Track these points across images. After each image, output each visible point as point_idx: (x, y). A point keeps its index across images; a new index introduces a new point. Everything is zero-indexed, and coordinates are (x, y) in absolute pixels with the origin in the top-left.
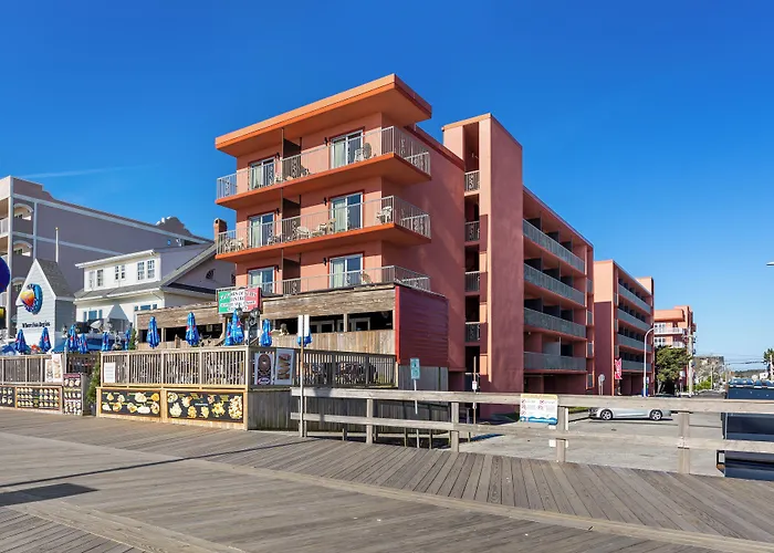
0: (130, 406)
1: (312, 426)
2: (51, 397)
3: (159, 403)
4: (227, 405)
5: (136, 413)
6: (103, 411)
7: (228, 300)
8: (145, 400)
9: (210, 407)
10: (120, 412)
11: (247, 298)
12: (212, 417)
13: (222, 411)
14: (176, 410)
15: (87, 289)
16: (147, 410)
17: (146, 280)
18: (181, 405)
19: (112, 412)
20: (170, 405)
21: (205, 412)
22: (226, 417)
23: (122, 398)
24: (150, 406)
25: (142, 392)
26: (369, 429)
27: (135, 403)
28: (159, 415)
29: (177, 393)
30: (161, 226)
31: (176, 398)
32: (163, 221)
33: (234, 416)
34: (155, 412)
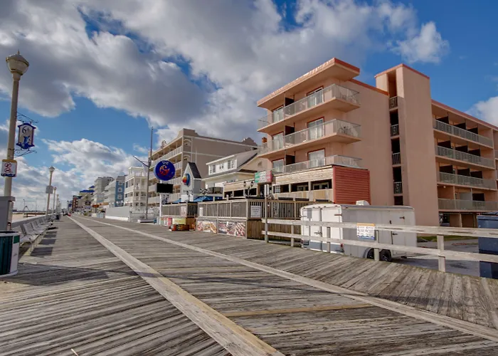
1: (271, 238)
7: (259, 177)
11: (267, 176)
15: (210, 174)
17: (231, 169)
26: (292, 240)
30: (244, 142)
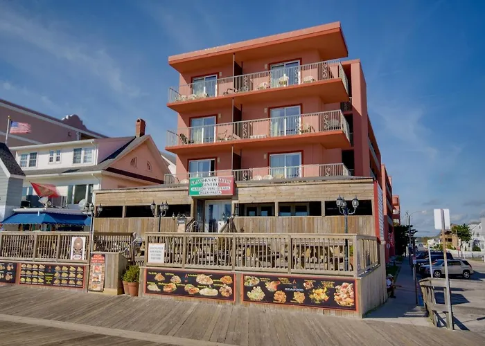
0: (188, 287)
2: (72, 275)
3: (232, 286)
4: (331, 293)
5: (197, 295)
6: (148, 291)
8: (211, 282)
9: (307, 293)
10: (173, 293)
12: (308, 302)
13: (324, 297)
14: (257, 294)
16: (215, 292)
18: (264, 289)
19: (162, 293)
20: (248, 289)
21: (299, 297)
22: (330, 304)
23: (177, 279)
24: (218, 288)
25: (207, 274)
27: (196, 284)
28: (231, 298)
29: (258, 277)
30: (65, 122)
31: (258, 282)
32: (67, 117)
33: (343, 303)
34: (224, 294)
